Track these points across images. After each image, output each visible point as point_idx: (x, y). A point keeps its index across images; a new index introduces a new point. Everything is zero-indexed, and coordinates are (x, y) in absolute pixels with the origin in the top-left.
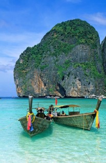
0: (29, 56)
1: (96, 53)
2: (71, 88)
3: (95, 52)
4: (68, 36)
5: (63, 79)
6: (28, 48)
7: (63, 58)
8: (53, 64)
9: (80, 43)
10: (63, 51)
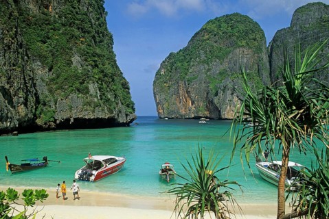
0: (172, 64)
1: (260, 59)
2: (227, 108)
3: (260, 57)
4: (224, 37)
5: (216, 94)
6: (171, 54)
7: (217, 67)
8: (204, 76)
9: (239, 47)
10: (217, 57)
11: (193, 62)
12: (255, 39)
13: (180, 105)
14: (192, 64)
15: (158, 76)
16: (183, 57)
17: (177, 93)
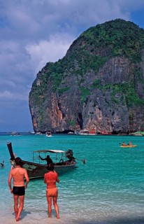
0: (48, 75)
3: (137, 67)
4: (100, 45)
6: (48, 64)
7: (91, 77)
8: (77, 87)
9: (115, 56)
10: (91, 67)
11: (67, 72)
12: (133, 48)
13: (53, 118)
14: (65, 74)
15: (34, 87)
16: (61, 68)
17: (50, 106)
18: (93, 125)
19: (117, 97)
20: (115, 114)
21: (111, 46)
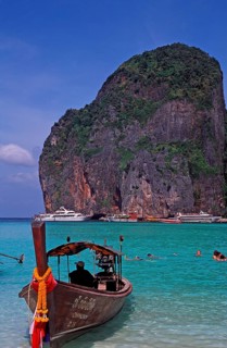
0: (69, 129)
3: (206, 117)
4: (149, 83)
6: (69, 112)
8: (113, 147)
9: (172, 99)
10: (136, 117)
11: (98, 124)
12: (199, 87)
13: (75, 196)
14: (95, 127)
15: (48, 148)
16: (88, 118)
17: (71, 177)
18: (138, 207)
19: (175, 163)
20: (172, 188)
21: (166, 85)
